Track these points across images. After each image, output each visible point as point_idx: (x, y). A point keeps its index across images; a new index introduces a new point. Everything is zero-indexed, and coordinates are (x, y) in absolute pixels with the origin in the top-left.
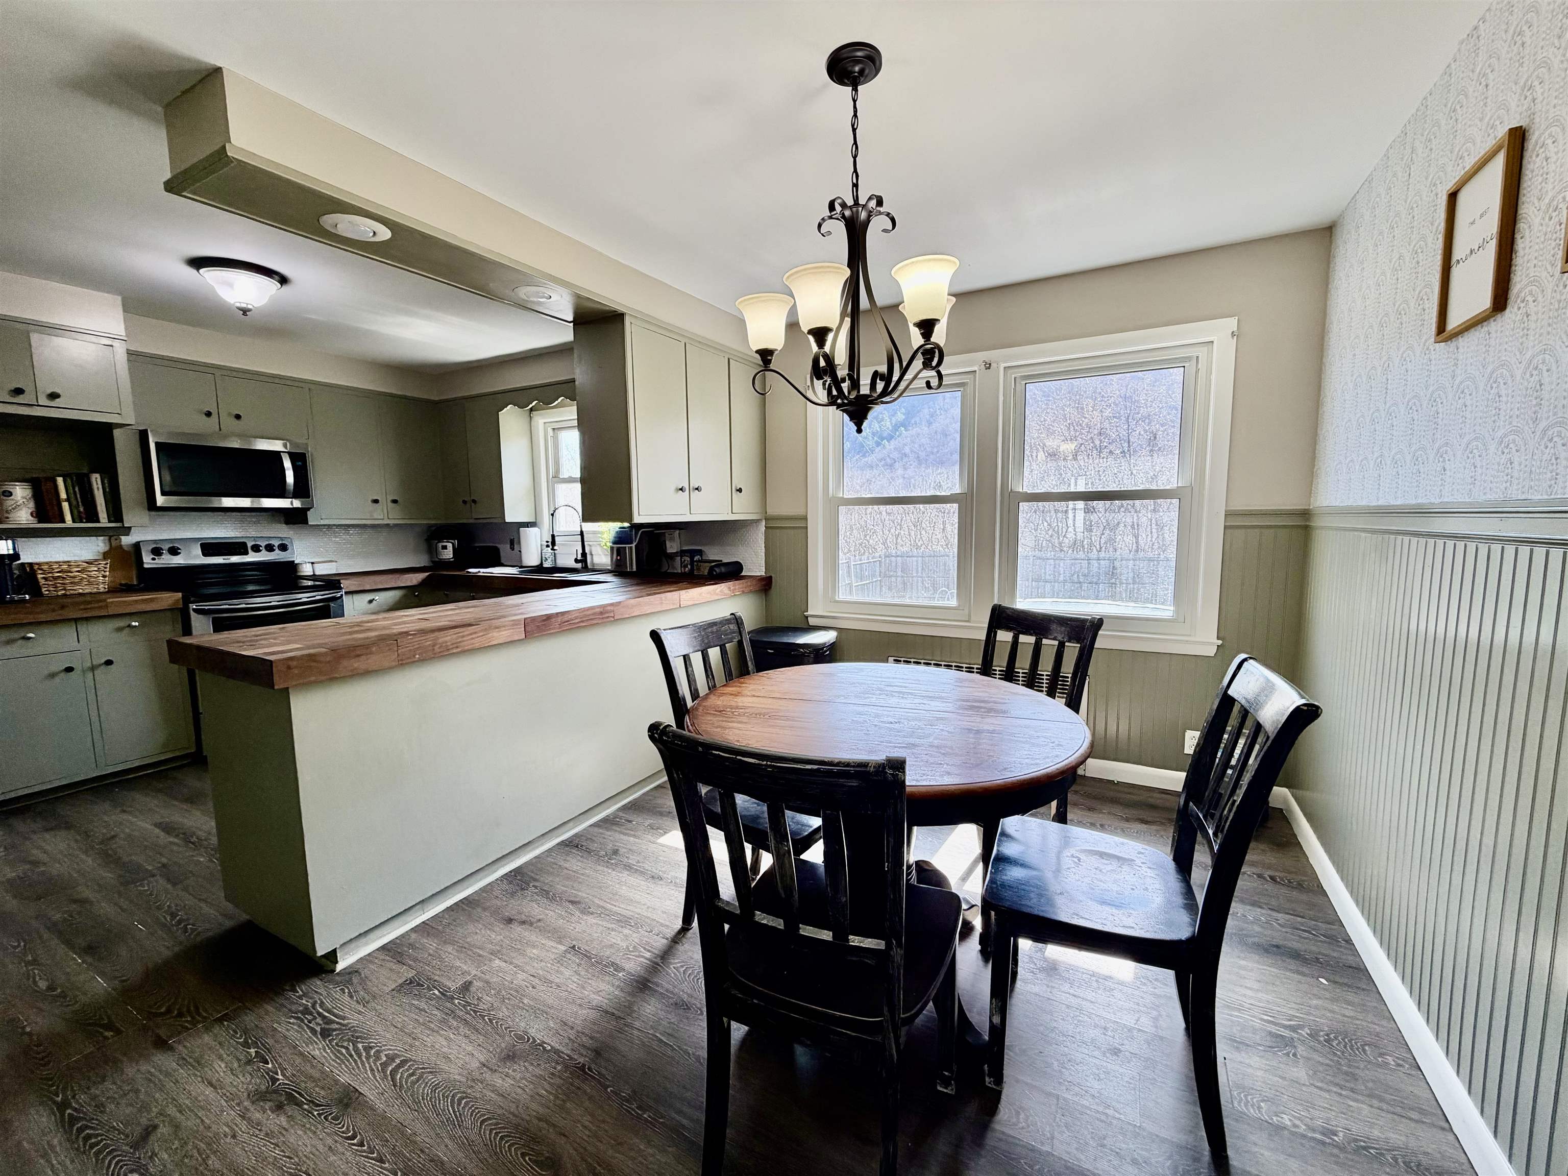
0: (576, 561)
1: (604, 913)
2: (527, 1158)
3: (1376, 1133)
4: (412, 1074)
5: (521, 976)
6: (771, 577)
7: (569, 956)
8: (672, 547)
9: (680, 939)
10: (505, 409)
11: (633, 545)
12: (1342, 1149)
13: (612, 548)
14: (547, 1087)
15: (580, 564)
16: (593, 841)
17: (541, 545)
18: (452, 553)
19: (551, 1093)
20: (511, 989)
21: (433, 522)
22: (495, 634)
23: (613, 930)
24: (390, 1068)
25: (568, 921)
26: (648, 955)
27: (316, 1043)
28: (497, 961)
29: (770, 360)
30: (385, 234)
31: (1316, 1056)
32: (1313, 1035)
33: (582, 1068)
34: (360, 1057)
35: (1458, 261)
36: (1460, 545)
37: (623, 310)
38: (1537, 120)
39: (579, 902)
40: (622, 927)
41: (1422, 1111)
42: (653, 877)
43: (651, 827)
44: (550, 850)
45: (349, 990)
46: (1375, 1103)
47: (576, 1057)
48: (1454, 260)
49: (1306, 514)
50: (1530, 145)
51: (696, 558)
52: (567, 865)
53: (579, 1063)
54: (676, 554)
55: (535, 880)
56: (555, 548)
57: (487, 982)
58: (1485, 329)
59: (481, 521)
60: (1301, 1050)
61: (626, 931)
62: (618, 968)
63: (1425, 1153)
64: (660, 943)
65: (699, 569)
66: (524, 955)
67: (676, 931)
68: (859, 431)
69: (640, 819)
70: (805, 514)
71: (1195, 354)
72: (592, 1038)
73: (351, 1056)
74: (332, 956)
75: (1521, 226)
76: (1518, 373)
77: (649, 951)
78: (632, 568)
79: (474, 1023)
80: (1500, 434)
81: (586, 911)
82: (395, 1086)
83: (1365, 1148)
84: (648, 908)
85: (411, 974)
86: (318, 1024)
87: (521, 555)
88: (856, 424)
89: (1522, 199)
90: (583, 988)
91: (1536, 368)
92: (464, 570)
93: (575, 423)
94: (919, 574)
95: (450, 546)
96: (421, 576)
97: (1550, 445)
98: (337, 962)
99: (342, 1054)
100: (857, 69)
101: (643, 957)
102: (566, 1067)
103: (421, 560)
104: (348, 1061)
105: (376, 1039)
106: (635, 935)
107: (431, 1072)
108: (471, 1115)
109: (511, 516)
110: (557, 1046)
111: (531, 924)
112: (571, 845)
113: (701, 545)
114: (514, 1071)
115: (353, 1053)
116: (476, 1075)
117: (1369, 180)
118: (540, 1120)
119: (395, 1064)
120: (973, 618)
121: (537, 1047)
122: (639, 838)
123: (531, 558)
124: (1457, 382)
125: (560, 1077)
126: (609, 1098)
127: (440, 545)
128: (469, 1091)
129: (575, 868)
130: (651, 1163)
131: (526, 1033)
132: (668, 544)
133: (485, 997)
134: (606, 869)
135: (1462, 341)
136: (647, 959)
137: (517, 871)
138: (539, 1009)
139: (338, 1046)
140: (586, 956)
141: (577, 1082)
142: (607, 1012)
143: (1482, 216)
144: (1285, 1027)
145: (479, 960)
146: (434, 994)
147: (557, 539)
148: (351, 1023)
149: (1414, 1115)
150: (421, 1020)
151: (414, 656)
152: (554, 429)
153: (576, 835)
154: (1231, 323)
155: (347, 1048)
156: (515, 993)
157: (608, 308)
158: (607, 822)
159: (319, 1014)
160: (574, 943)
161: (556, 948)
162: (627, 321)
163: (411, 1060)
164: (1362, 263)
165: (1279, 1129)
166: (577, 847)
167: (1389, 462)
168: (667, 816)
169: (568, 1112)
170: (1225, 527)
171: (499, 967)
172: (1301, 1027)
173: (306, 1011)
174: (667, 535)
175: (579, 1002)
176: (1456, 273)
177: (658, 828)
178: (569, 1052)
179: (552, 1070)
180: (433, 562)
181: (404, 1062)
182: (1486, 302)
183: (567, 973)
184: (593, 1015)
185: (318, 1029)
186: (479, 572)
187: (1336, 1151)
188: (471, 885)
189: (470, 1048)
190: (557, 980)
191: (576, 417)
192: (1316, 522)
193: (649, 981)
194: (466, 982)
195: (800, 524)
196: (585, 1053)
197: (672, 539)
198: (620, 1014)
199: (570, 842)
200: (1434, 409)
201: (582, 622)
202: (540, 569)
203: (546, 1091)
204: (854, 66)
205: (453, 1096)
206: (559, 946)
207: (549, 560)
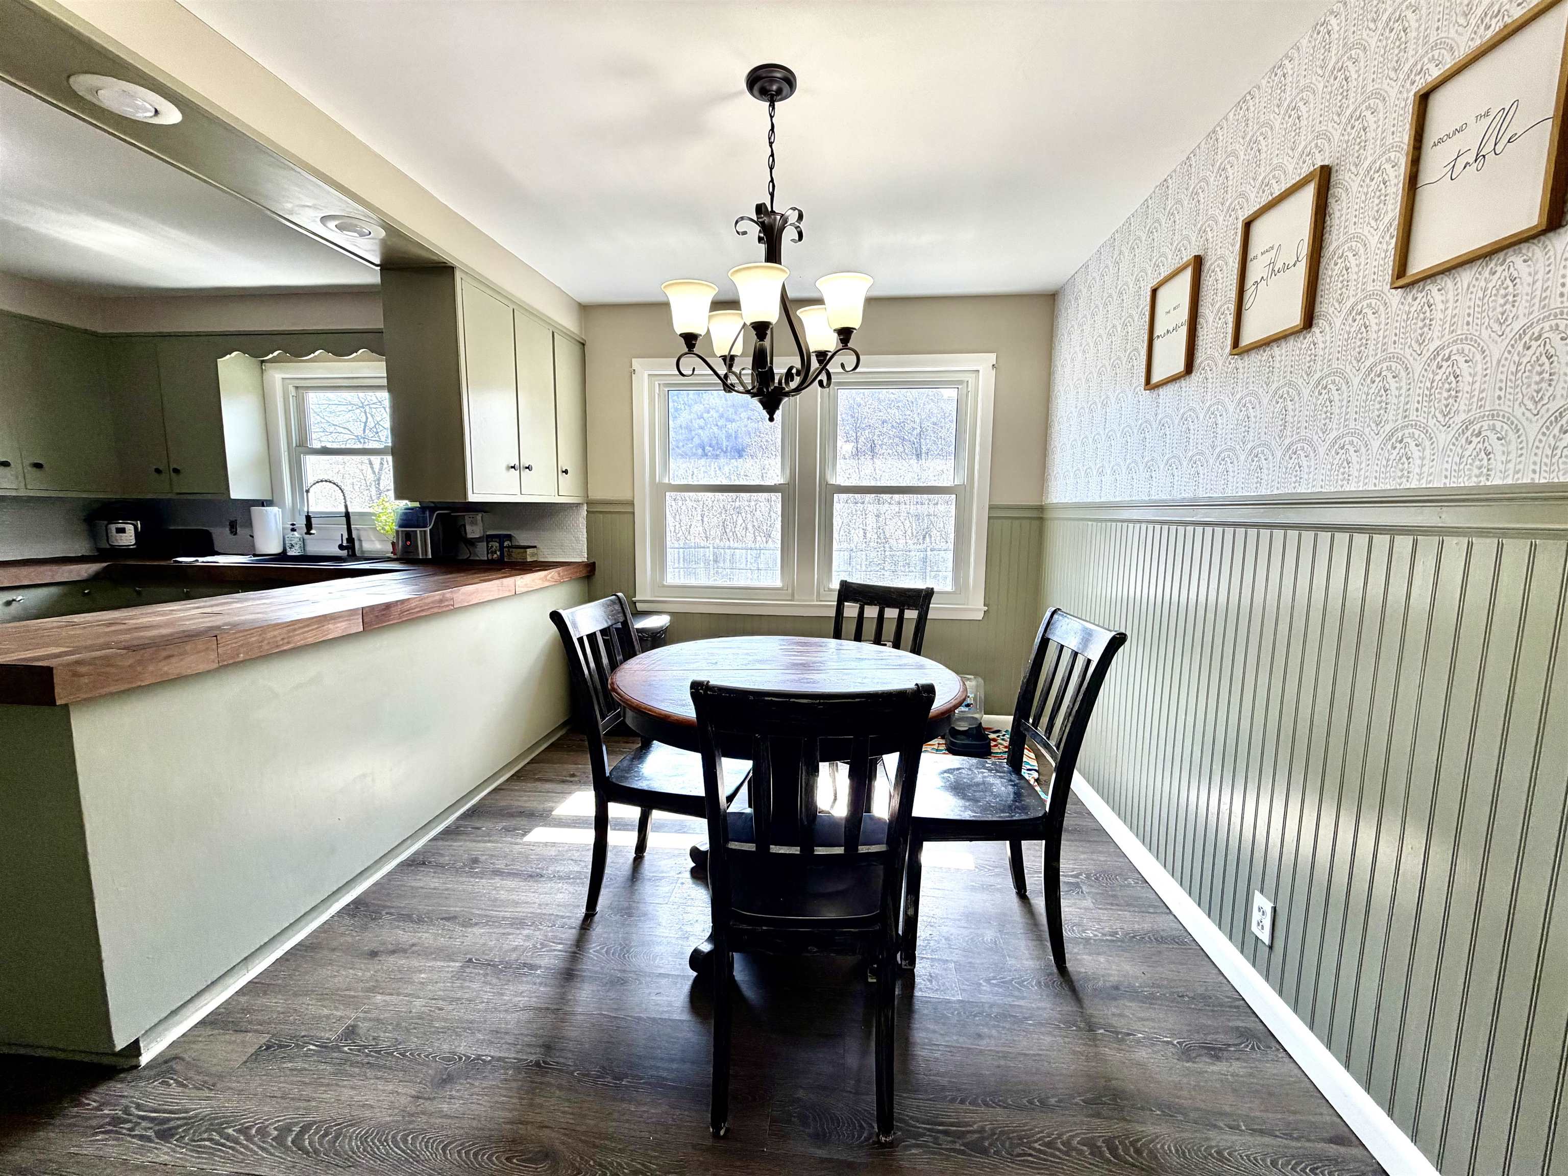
0: (341, 547)
1: (490, 921)
2: (515, 1161)
3: (1136, 926)
4: (326, 1134)
5: (418, 1003)
6: (594, 563)
7: (468, 970)
8: (474, 531)
9: (589, 925)
10: (228, 356)
11: (428, 529)
12: (1122, 941)
13: (397, 532)
14: (504, 1092)
15: (346, 552)
16: (442, 855)
17: (284, 529)
18: (133, 537)
19: (511, 1097)
20: (412, 1018)
21: (92, 496)
22: (331, 626)
23: (509, 934)
24: (290, 1139)
25: (450, 938)
26: (560, 947)
27: (156, 1148)
28: (379, 997)
29: (694, 345)
30: (172, 116)
31: (1093, 890)
32: (1088, 877)
33: (537, 1064)
34: (237, 1142)
35: (1158, 337)
36: (1165, 527)
37: (455, 264)
38: (1209, 253)
39: (455, 917)
40: (518, 929)
41: (1155, 907)
42: (531, 876)
43: (507, 830)
44: (390, 874)
45: (175, 1080)
46: (1132, 909)
47: (525, 1057)
48: (1155, 335)
49: (1041, 509)
50: (1207, 266)
51: (506, 544)
52: (421, 884)
53: (531, 1061)
54: (480, 539)
55: (385, 907)
56: (312, 532)
57: (378, 1020)
58: (1177, 385)
59: (185, 497)
60: (1084, 888)
61: (526, 932)
62: (532, 967)
63: (1163, 930)
64: (571, 934)
65: (510, 555)
66: (412, 983)
67: (581, 919)
68: (771, 419)
69: (490, 825)
70: (631, 498)
71: (966, 379)
72: (535, 1036)
73: (223, 1145)
74: (134, 1049)
75: (1201, 320)
76: (1201, 416)
77: (560, 944)
78: (426, 555)
79: (382, 1062)
80: (1190, 454)
81: (467, 923)
82: (307, 1153)
83: (1134, 937)
84: (540, 905)
85: (264, 1039)
86: (146, 1129)
87: (253, 542)
88: (768, 413)
89: (1201, 303)
90: (502, 994)
91: (1213, 414)
92: (170, 559)
93: (384, 382)
94: (682, 566)
95: (130, 528)
96: (94, 568)
97: (1223, 463)
98: (140, 1054)
99: (205, 1147)
100: (775, 87)
101: (555, 950)
102: (518, 1069)
103: (80, 547)
104: (220, 1150)
105: (251, 1117)
106: (537, 933)
107: (351, 1125)
108: (427, 1147)
109: (238, 491)
110: (497, 1054)
111: (404, 951)
112: (415, 863)
113: (508, 529)
114: (458, 1091)
115: (222, 1141)
116: (412, 1109)
117: (1086, 266)
118: (512, 1123)
119: (294, 1133)
120: (796, 597)
121: (475, 1065)
122: (497, 842)
123: (270, 544)
124: (1159, 418)
125: (514, 1080)
126: (579, 1081)
127: (113, 527)
128: (411, 1126)
129: (432, 886)
130: (648, 1118)
131: (454, 1053)
132: (469, 528)
133: (382, 1035)
134: (472, 880)
135: (1162, 391)
136: (560, 951)
137: (357, 903)
138: (458, 1027)
139: (195, 1141)
140: (489, 965)
141: (538, 1079)
142: (540, 1009)
143: (1174, 309)
144: (1072, 876)
145: (351, 1002)
146: (310, 1050)
147: (313, 520)
148: (200, 1113)
149: (1151, 910)
150: (307, 1080)
151: (238, 655)
152: (297, 388)
153: (416, 853)
154: (992, 358)
155: (210, 1140)
156: (420, 1021)
157: (435, 258)
158: (447, 833)
159: (143, 1118)
160: (469, 956)
161: (449, 966)
162: (458, 275)
163: (315, 1122)
164: (1081, 325)
165: (1087, 940)
166: (424, 863)
167: (1108, 472)
168: (520, 816)
169: (541, 1106)
170: (989, 518)
171: (385, 1001)
172: (1080, 874)
173: (116, 1121)
174: (466, 517)
175: (503, 1008)
176: (1157, 343)
177: (515, 829)
178: (513, 1055)
179: (503, 1077)
180: (98, 550)
181: (305, 1129)
182: (1180, 367)
183: (475, 986)
184: (525, 1016)
185: (150, 1133)
186: (197, 561)
187: (1119, 944)
188: (302, 929)
189: (390, 1087)
190: (467, 996)
191: (385, 375)
192: (1048, 515)
193: (573, 970)
194: (347, 1028)
195: (626, 509)
196: (533, 1051)
197: (474, 523)
198: (556, 1007)
199: (413, 861)
200: (1143, 435)
201: (423, 610)
202: (282, 556)
203: (505, 1096)
204: (771, 85)
205: (394, 1137)
206: (452, 964)
207: (297, 547)
